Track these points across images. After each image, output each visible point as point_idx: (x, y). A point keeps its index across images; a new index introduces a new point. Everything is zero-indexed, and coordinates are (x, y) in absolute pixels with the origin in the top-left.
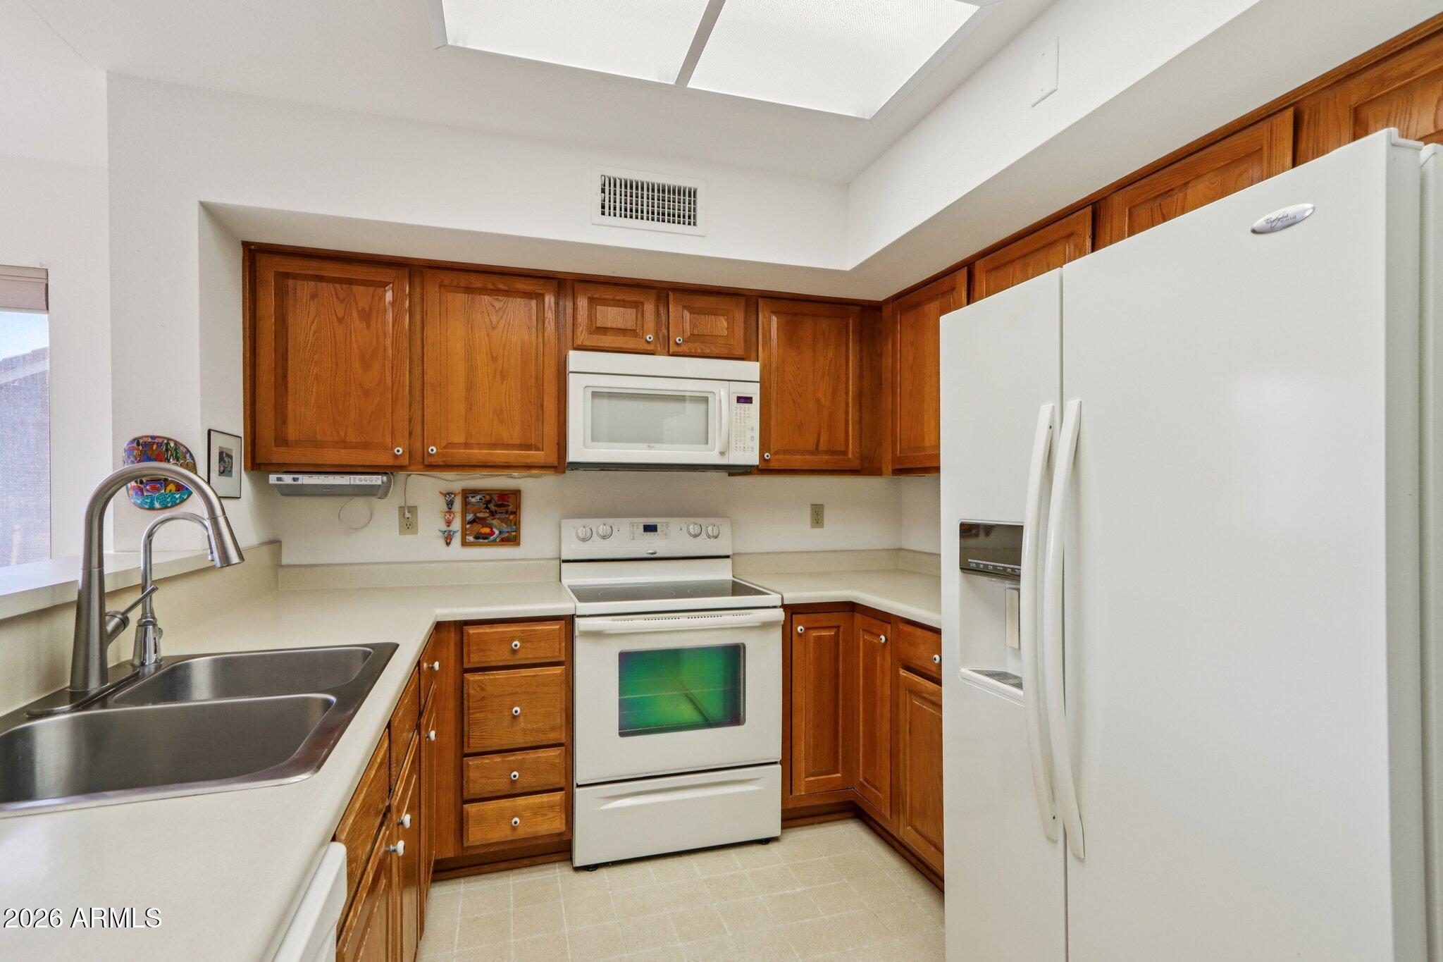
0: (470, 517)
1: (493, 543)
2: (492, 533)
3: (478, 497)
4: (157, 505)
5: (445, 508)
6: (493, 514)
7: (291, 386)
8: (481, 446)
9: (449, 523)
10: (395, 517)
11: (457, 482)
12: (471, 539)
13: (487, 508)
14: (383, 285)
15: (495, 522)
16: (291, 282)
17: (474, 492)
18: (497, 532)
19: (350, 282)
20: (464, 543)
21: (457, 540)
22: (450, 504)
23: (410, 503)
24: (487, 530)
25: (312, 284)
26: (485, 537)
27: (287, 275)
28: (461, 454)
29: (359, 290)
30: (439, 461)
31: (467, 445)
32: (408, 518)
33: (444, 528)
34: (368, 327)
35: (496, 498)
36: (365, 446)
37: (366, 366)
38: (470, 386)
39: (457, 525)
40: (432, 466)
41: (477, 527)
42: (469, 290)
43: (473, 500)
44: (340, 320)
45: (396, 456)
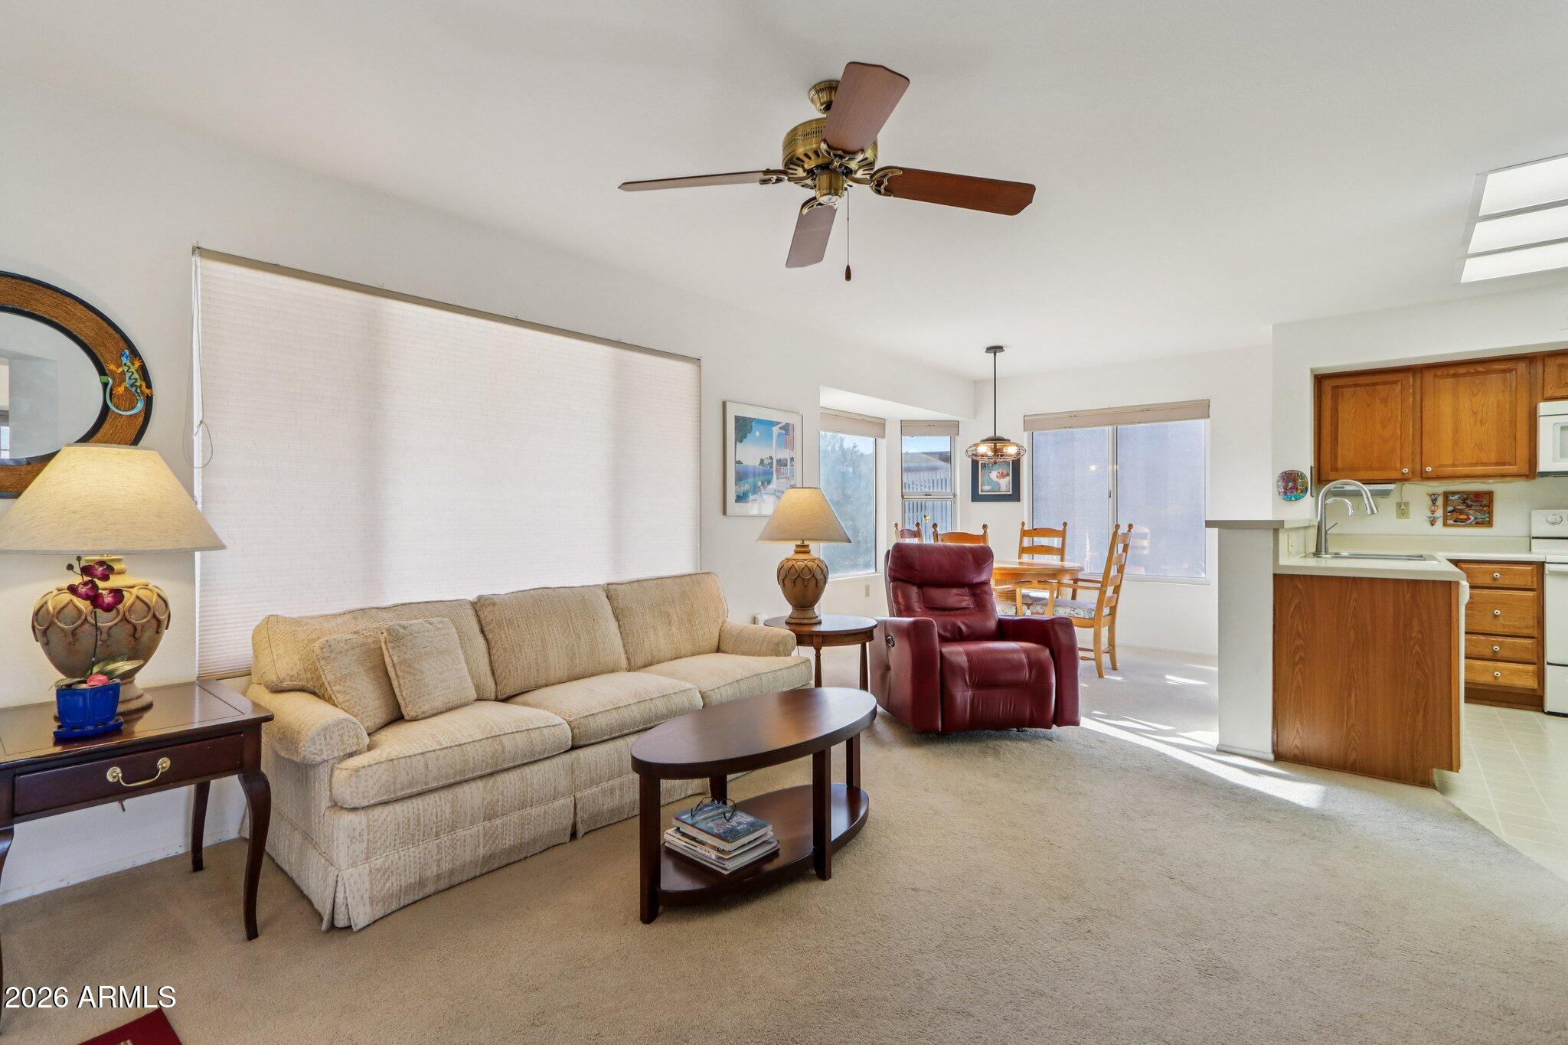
0: (1450, 508)
1: (1470, 525)
2: (1469, 519)
3: (1457, 497)
4: (1293, 499)
5: (1430, 503)
6: (1469, 506)
7: (1340, 440)
8: (1464, 465)
9: (1433, 512)
10: (1394, 508)
11: (1439, 487)
12: (1451, 522)
13: (1464, 502)
14: (1395, 382)
15: (1471, 512)
16: (1340, 390)
17: (1454, 493)
18: (1472, 518)
19: (1375, 384)
20: (1445, 524)
21: (1440, 522)
22: (1434, 501)
23: (1405, 500)
24: (1464, 517)
25: (1352, 389)
26: (1463, 521)
27: (1338, 387)
28: (1449, 470)
29: (1379, 388)
30: (1434, 475)
31: (1453, 465)
32: (1402, 510)
33: (1430, 515)
34: (1386, 406)
35: (1471, 496)
36: (1383, 469)
37: (1384, 427)
38: (1456, 431)
39: (1439, 513)
40: (1425, 477)
41: (1455, 515)
42: (1455, 376)
43: (1453, 498)
44: (1369, 405)
45: (1403, 474)
